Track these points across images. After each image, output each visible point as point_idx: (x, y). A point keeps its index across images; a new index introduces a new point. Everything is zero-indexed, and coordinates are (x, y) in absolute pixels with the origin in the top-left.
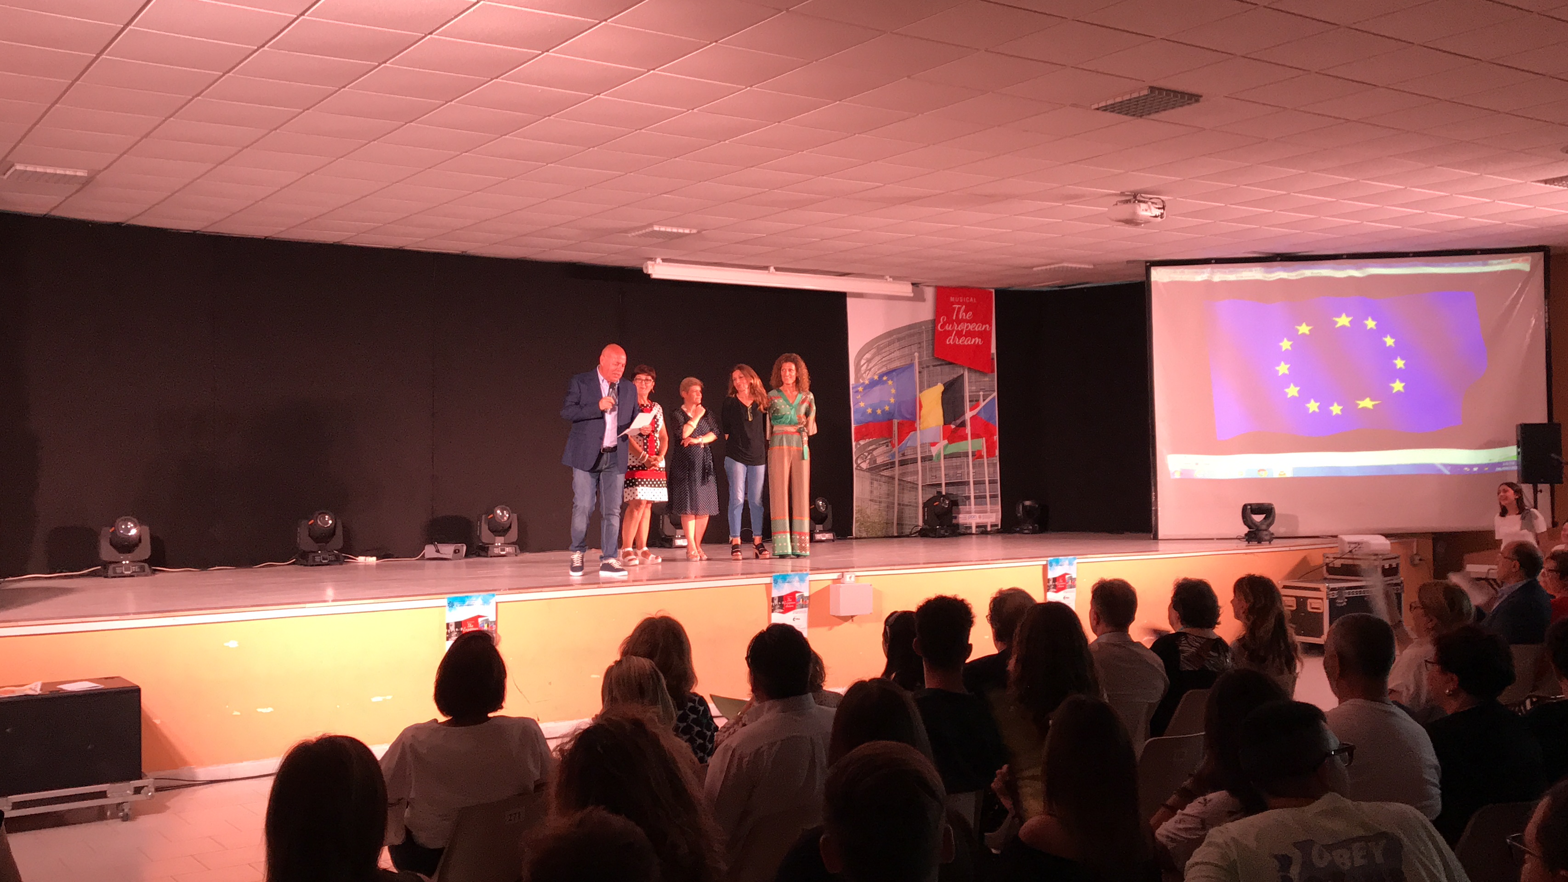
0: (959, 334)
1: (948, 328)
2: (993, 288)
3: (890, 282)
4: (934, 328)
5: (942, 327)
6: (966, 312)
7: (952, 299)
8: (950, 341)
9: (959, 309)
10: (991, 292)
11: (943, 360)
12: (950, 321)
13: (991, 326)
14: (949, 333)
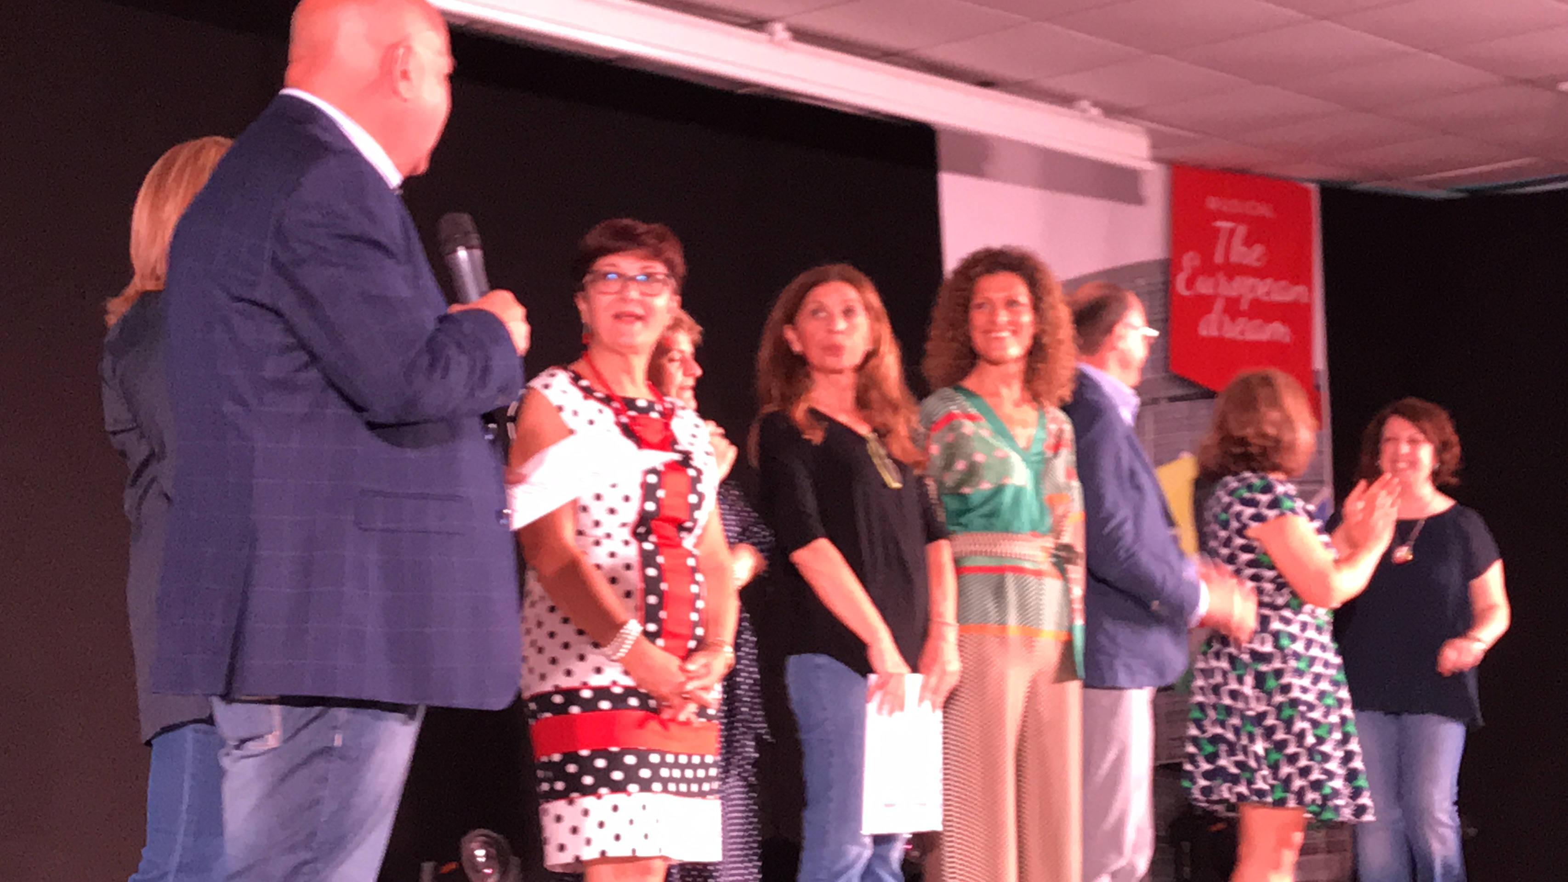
0: (1233, 309)
1: (1204, 287)
2: (1313, 181)
3: (1091, 120)
4: (1169, 286)
5: (1190, 283)
6: (1249, 242)
7: (1213, 203)
8: (1208, 328)
9: (1232, 232)
10: (1306, 192)
11: (1192, 384)
12: (1208, 268)
13: (1310, 291)
14: (1204, 304)
